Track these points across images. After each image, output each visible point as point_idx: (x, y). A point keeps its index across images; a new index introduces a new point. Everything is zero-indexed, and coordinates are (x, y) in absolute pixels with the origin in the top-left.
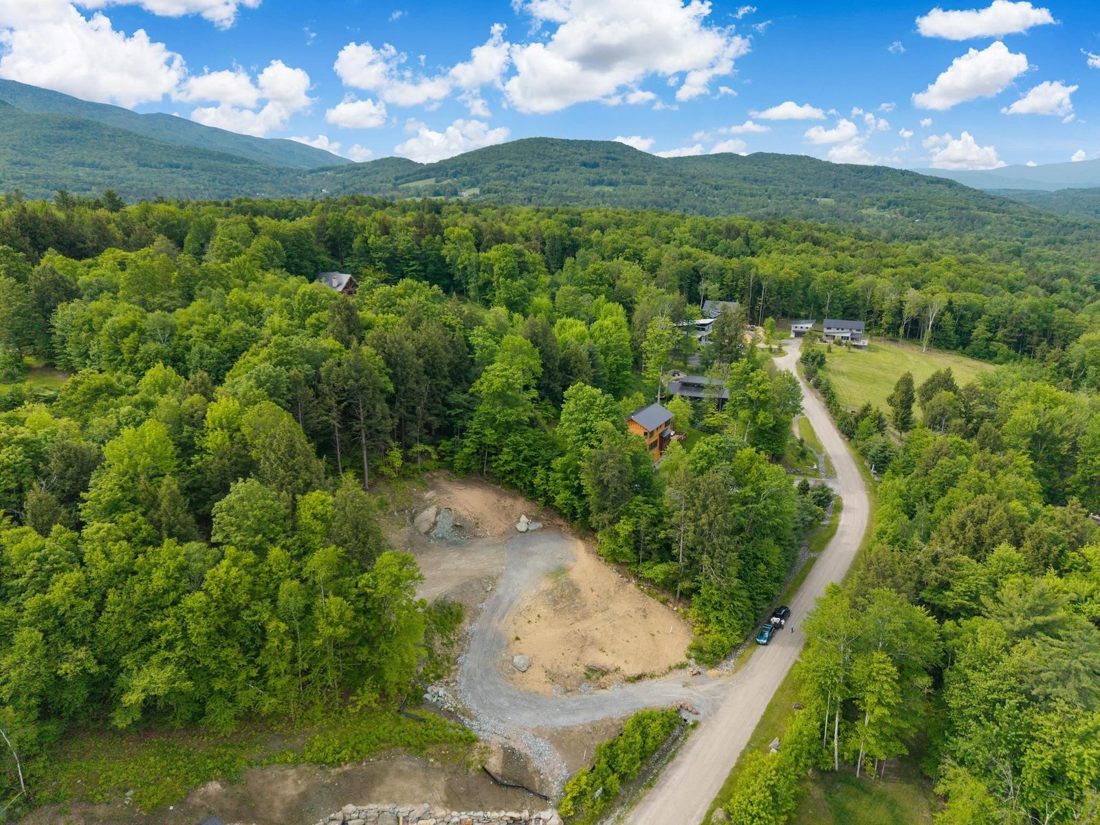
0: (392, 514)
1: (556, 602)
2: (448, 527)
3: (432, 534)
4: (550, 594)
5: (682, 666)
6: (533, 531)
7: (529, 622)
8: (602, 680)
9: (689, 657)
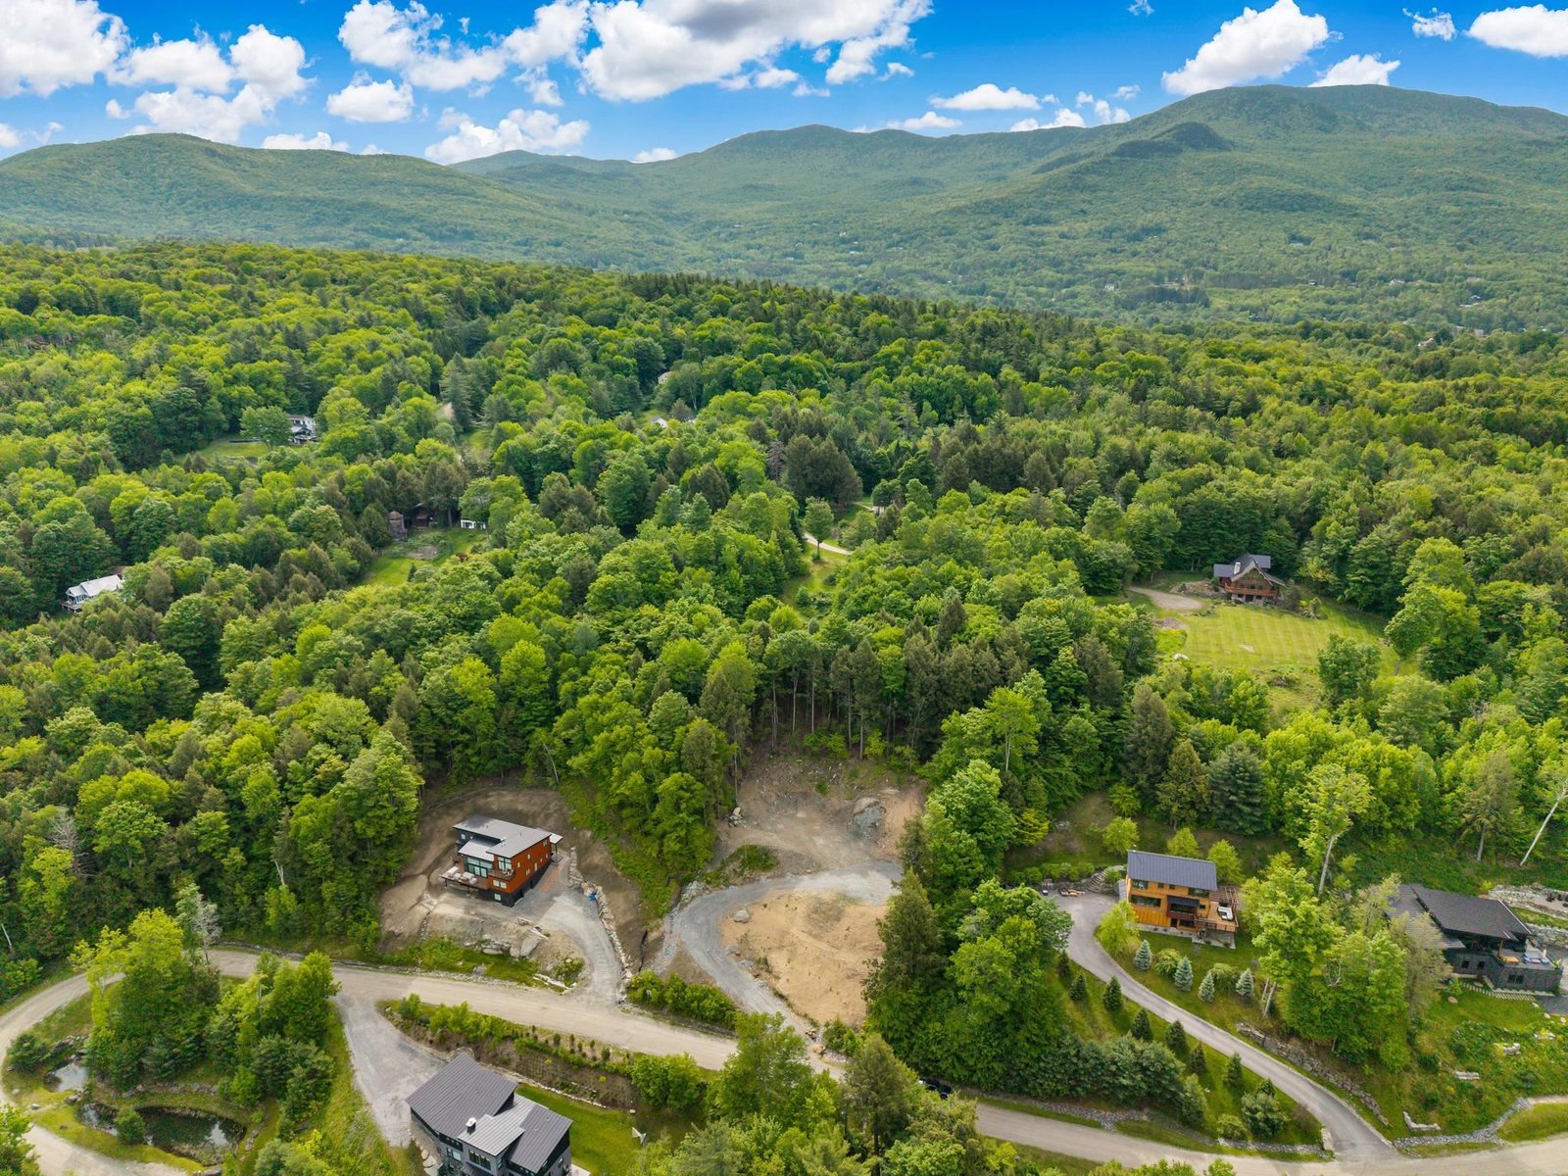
0: (852, 785)
3: (855, 818)
4: (821, 904)
5: (814, 1024)
7: (786, 906)
8: (764, 973)
9: (827, 1025)
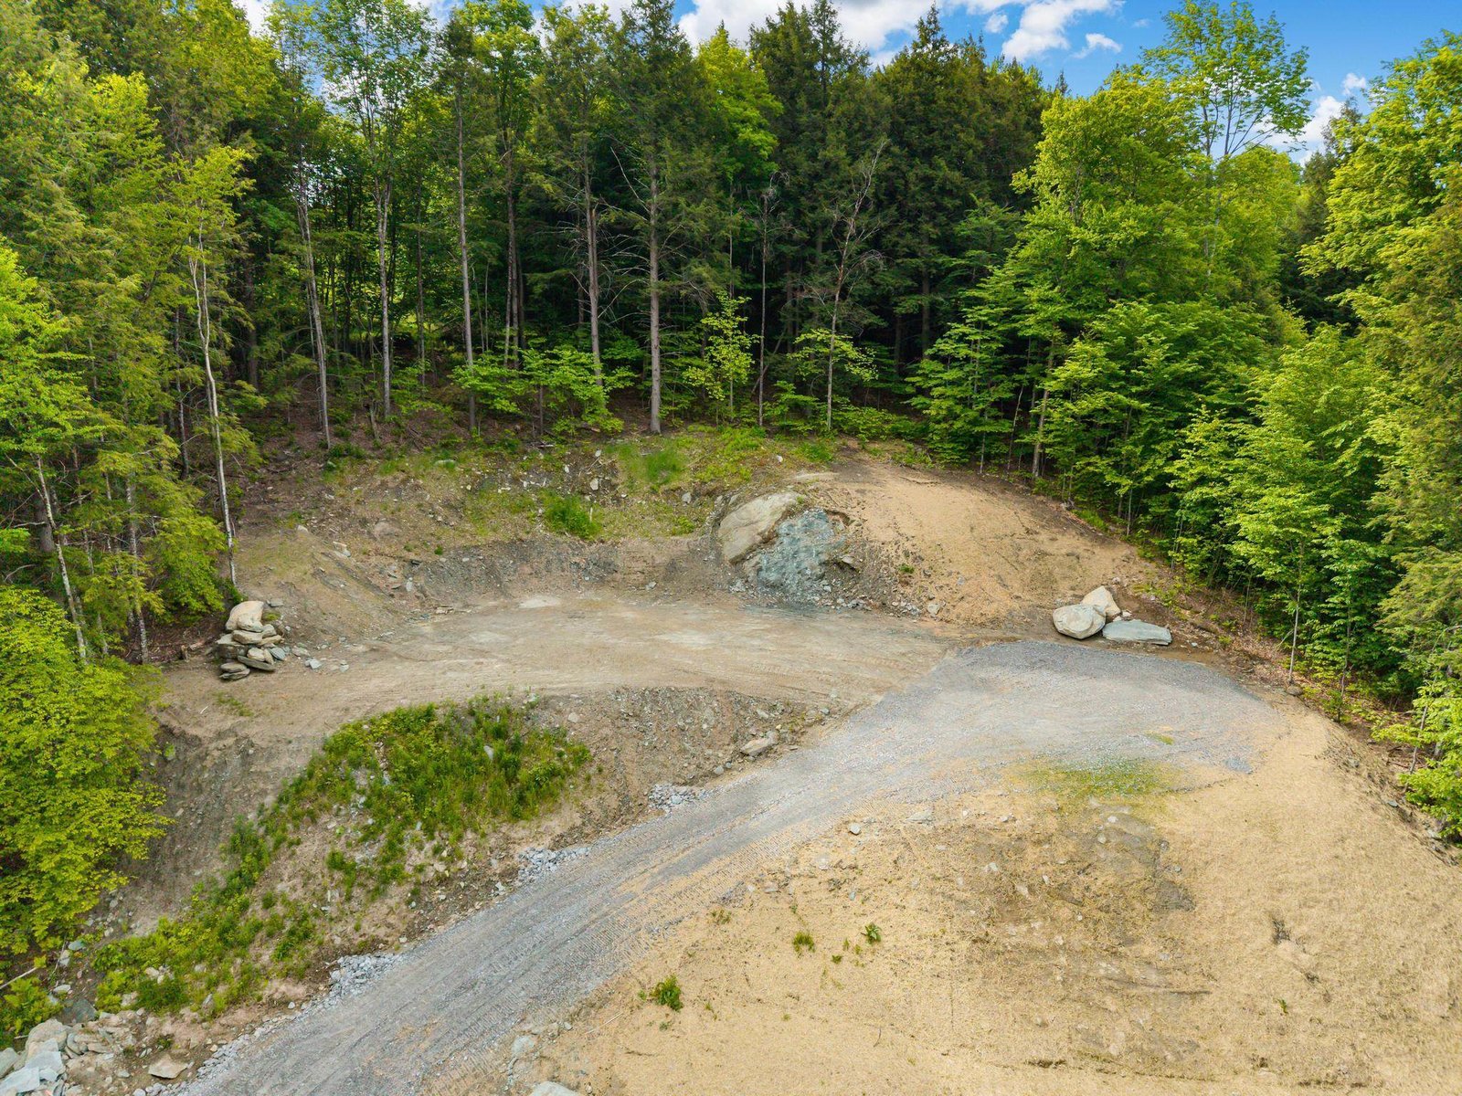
0: (673, 493)
1: (1008, 904)
2: (810, 563)
3: (748, 566)
4: (998, 853)
6: (1116, 644)
7: (803, 941)
